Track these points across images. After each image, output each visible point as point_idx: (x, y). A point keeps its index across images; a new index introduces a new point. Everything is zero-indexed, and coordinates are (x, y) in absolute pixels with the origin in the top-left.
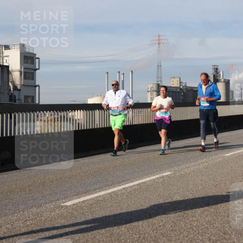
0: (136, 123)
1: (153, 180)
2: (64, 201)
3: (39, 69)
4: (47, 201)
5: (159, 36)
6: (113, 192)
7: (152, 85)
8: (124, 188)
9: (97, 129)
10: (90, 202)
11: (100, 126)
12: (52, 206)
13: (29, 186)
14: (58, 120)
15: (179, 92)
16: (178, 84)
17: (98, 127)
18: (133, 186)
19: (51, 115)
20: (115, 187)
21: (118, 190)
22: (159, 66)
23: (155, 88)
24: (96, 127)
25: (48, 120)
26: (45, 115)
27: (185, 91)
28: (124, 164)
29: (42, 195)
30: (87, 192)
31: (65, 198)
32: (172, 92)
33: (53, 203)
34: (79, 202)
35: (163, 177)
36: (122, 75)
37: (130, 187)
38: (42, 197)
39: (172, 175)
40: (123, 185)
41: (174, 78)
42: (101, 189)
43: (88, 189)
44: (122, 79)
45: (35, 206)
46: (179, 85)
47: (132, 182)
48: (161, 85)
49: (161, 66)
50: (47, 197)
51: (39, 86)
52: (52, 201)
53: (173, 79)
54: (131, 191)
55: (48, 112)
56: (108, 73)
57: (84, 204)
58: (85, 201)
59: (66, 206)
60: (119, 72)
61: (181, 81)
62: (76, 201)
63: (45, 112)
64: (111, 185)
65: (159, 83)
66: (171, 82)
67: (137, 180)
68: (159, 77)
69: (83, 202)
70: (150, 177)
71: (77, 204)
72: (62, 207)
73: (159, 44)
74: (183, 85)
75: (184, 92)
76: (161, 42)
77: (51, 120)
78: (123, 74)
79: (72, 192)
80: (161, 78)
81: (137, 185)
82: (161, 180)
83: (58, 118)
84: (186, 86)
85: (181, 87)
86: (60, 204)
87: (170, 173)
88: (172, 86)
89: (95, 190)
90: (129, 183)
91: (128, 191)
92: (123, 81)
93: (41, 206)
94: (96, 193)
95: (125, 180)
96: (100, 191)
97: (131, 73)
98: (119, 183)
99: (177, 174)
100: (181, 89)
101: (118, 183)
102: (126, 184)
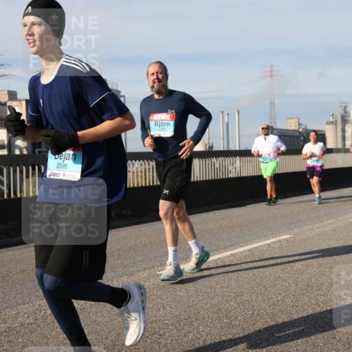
0: (244, 174)
1: (268, 244)
2: (160, 269)
4: (139, 269)
5: (272, 66)
6: (219, 259)
8: (232, 255)
9: (197, 182)
12: (146, 275)
13: (117, 250)
14: (149, 172)
15: (298, 137)
16: (296, 126)
18: (243, 252)
19: (141, 165)
20: (221, 253)
21: (225, 257)
22: (272, 104)
25: (137, 172)
26: (133, 165)
27: (305, 135)
28: (231, 225)
29: (133, 261)
32: (290, 136)
33: (148, 271)
35: (280, 241)
36: (226, 116)
37: (240, 253)
38: (134, 263)
40: (230, 250)
41: (291, 118)
44: (227, 121)
45: (126, 275)
46: (297, 128)
47: (242, 247)
48: (274, 127)
49: (274, 104)
50: (140, 263)
52: (145, 269)
53: (289, 121)
54: (240, 258)
55: (137, 161)
60: (222, 112)
61: (300, 122)
63: (134, 161)
64: (216, 251)
65: (272, 125)
66: (288, 124)
67: (248, 245)
68: (272, 117)
70: (264, 241)
73: (271, 76)
74: (303, 127)
75: (304, 137)
76: (274, 73)
77: (141, 171)
78: (228, 114)
80: (275, 119)
81: (249, 250)
83: (149, 169)
84: (306, 129)
85: (301, 130)
86: (155, 272)
87: (289, 236)
88: (289, 128)
90: (238, 248)
91: (238, 257)
92: (228, 123)
93: (132, 274)
95: (233, 245)
97: (237, 112)
98: (226, 248)
99: (298, 238)
100: (300, 133)
102: (235, 249)
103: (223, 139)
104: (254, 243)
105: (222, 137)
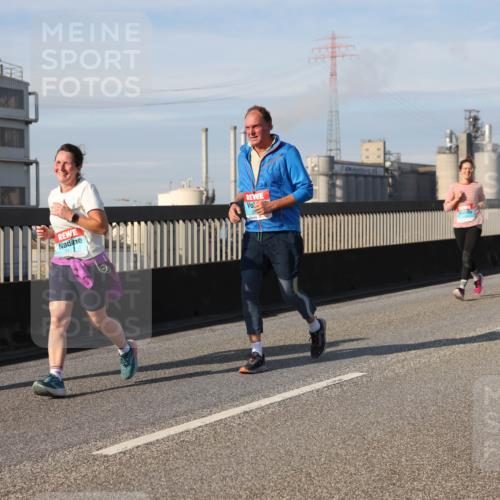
1: (318, 391)
2: (100, 444)
3: (36, 120)
4: (58, 445)
5: (334, 38)
6: (220, 422)
7: (315, 160)
8: (245, 413)
9: (181, 268)
10: (164, 447)
11: (187, 260)
12: (70, 457)
15: (382, 177)
16: (379, 157)
17: (184, 263)
18: (268, 406)
20: (223, 409)
21: (233, 417)
22: (334, 115)
23: (323, 165)
24: (177, 264)
27: (396, 173)
29: (45, 431)
30: (156, 424)
31: (103, 437)
32: (365, 176)
33: (74, 451)
34: (138, 447)
35: (341, 384)
36: (243, 136)
37: (262, 408)
39: (364, 380)
40: (243, 404)
41: (370, 141)
42: (190, 414)
43: (158, 415)
46: (381, 161)
47: (265, 397)
48: (337, 159)
49: (337, 112)
50: (59, 435)
51: (37, 163)
52: (70, 445)
53: (367, 145)
54: (262, 419)
56: (207, 130)
57: (148, 453)
58: (151, 443)
59: (106, 456)
60: (235, 128)
61: (387, 149)
62: (129, 444)
64: (215, 405)
65: (333, 154)
66: (364, 152)
67: (279, 392)
68: (333, 138)
69: (148, 445)
70: (310, 384)
71: (131, 450)
72: (95, 459)
73: (333, 57)
74: (393, 158)
75: (393, 177)
76: (338, 52)
79: (120, 422)
80: (337, 142)
81: (279, 403)
82: (337, 391)
84: (399, 163)
85: (388, 164)
86: (90, 451)
87: (361, 374)
88: (366, 161)
89: (176, 418)
90: (259, 399)
91: (256, 418)
93: (42, 457)
94: (177, 423)
95: (249, 394)
96: (188, 421)
98: (235, 400)
99: (377, 377)
100: (386, 170)
101: (232, 400)
103: (235, 181)
104: (289, 389)
105: (233, 178)
